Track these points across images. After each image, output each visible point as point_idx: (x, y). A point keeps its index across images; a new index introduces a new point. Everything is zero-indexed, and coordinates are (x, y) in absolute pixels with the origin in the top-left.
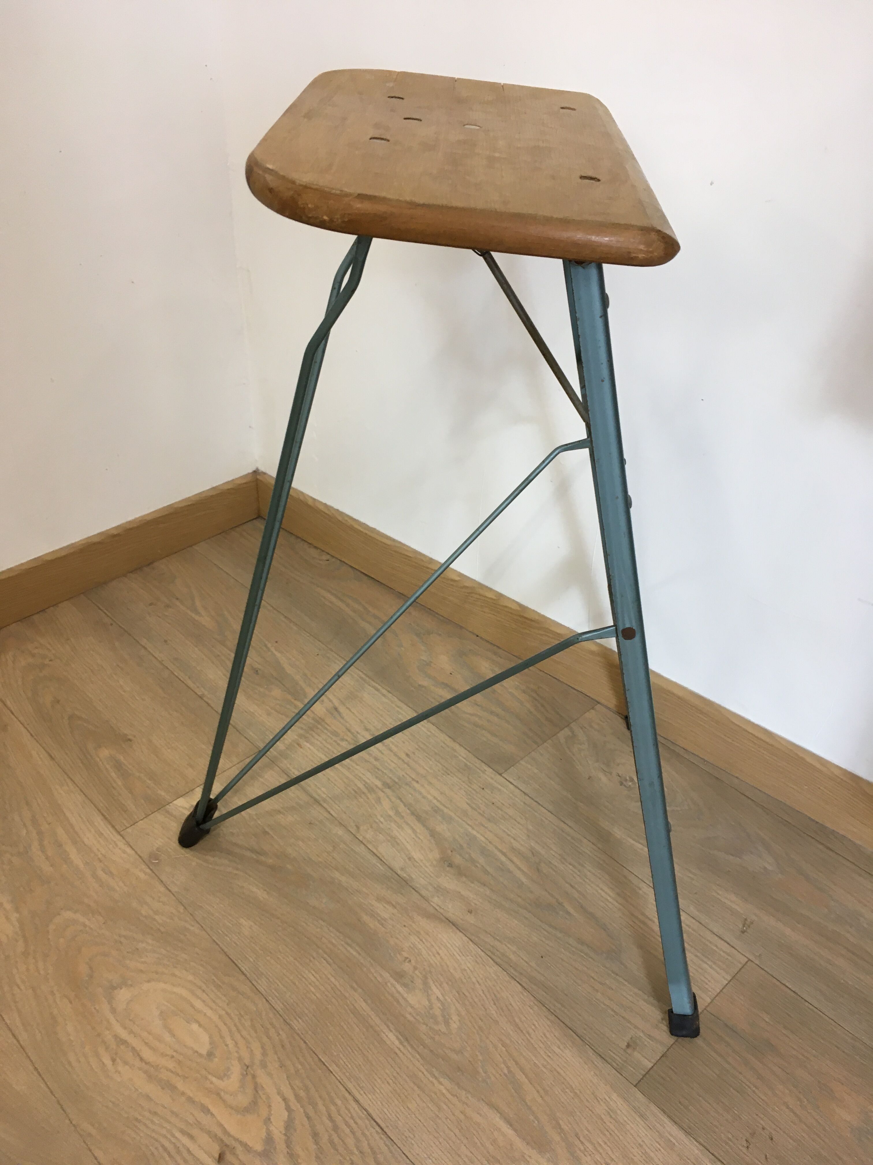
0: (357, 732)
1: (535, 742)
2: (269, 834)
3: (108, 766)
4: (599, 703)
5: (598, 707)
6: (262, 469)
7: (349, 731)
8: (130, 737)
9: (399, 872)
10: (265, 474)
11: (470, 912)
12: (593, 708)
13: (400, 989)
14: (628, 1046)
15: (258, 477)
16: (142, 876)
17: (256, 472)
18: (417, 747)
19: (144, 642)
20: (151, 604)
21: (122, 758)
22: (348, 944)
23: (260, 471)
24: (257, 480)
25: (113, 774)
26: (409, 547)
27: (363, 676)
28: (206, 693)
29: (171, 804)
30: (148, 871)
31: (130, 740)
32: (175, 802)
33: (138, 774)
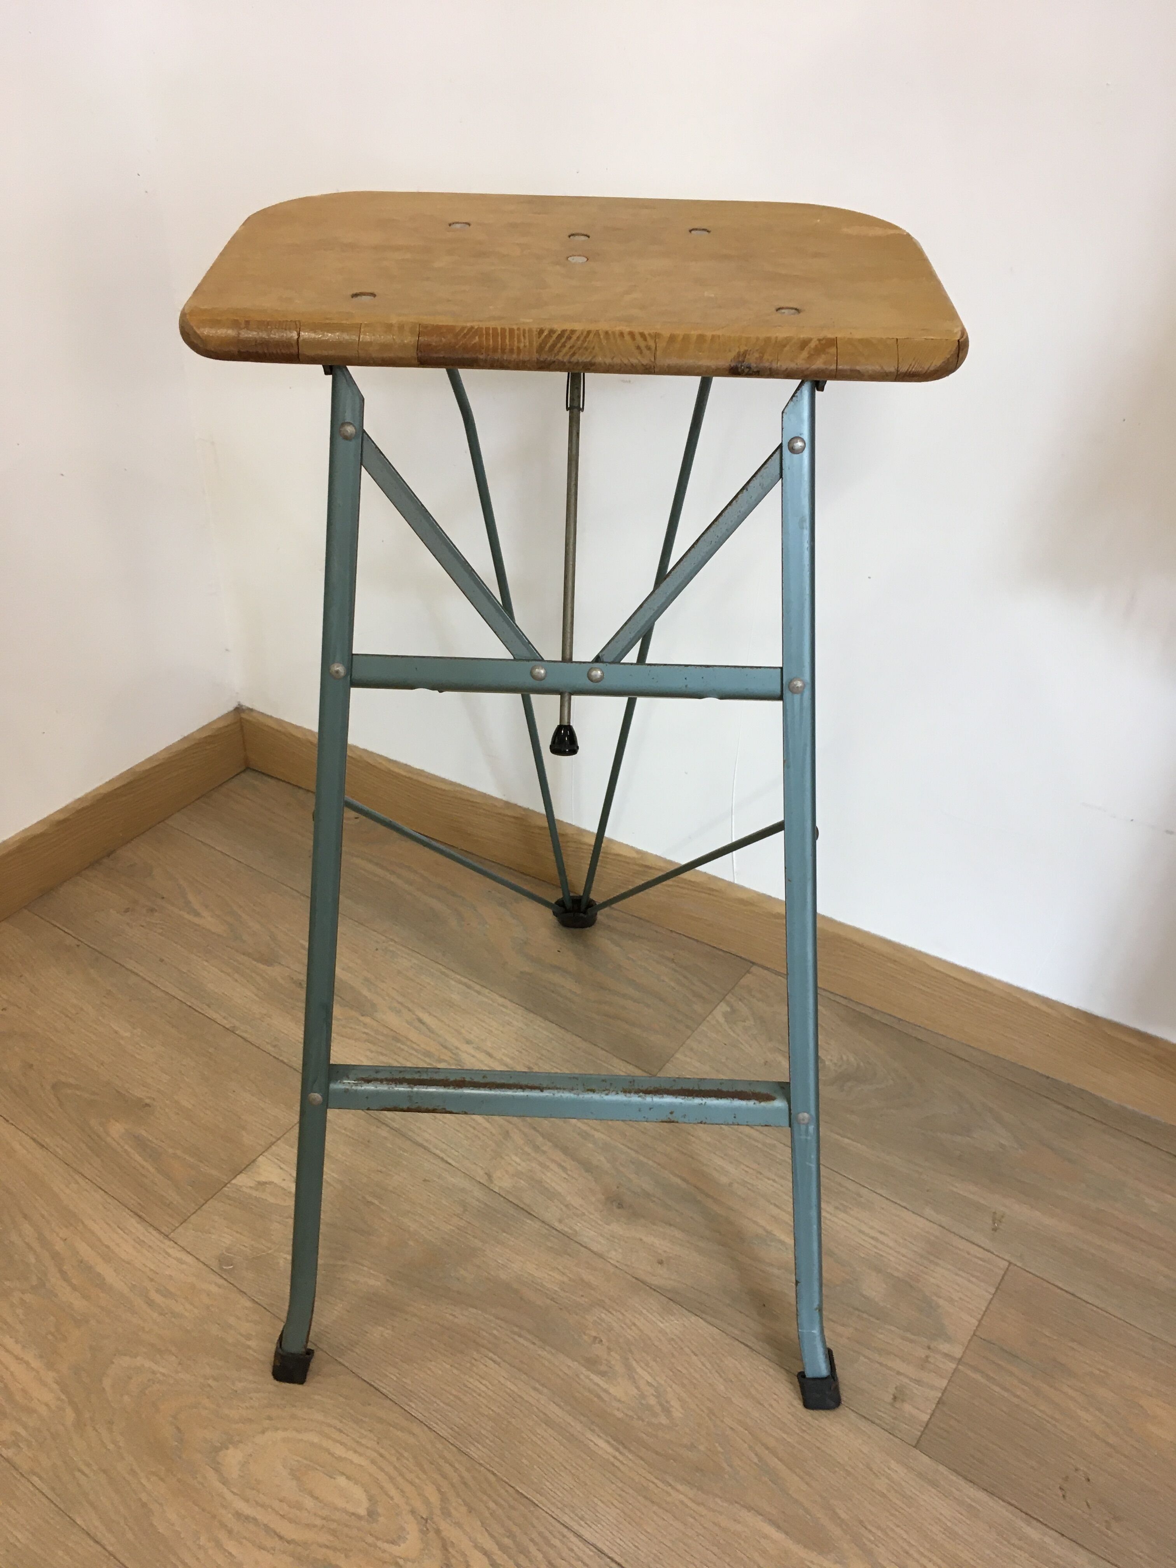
0: (457, 1048)
1: (688, 1027)
2: (373, 1204)
3: (126, 1147)
4: (753, 963)
5: (754, 969)
6: (247, 704)
7: (446, 1047)
8: (148, 1101)
9: (556, 1225)
10: (251, 710)
11: (661, 1262)
12: (748, 972)
13: (596, 1379)
14: (895, 1398)
15: (244, 716)
16: (214, 1289)
17: (239, 710)
18: (539, 1056)
19: (131, 965)
20: (127, 910)
21: (144, 1133)
22: (515, 1333)
23: (244, 708)
24: (241, 719)
25: (138, 1158)
26: (475, 790)
27: (444, 970)
28: (237, 1024)
29: (228, 1185)
30: (222, 1282)
31: (147, 1105)
32: (233, 1182)
33: (171, 1151)
